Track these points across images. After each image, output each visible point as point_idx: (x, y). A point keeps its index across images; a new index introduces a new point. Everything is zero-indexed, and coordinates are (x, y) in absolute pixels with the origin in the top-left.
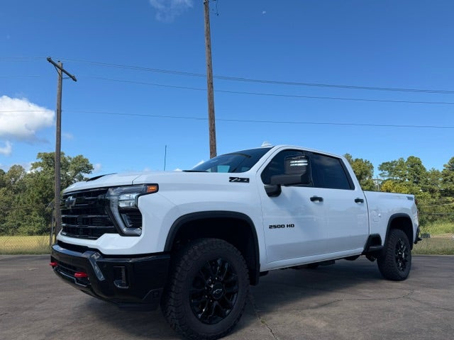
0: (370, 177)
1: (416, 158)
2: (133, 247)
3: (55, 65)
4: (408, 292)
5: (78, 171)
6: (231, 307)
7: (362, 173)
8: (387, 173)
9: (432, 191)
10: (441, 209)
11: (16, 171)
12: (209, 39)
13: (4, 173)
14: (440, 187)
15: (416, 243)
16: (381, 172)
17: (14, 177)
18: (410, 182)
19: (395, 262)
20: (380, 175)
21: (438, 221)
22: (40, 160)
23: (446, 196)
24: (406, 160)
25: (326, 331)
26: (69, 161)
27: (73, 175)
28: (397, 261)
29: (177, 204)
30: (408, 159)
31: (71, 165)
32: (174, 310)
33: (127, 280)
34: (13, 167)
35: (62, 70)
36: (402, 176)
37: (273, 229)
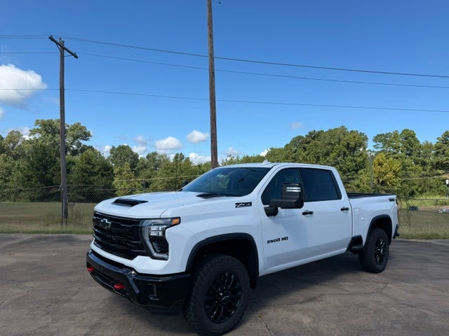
0: (365, 148)
1: (411, 131)
2: (163, 269)
3: (57, 43)
4: (381, 286)
5: (76, 138)
6: (235, 309)
7: (356, 144)
8: (381, 145)
9: (424, 164)
10: (431, 180)
11: (15, 136)
12: (211, 28)
13: (2, 138)
14: (431, 159)
15: (394, 237)
16: (375, 144)
17: (13, 142)
18: (403, 154)
19: (373, 258)
20: (374, 146)
21: (428, 193)
22: (38, 127)
23: (437, 168)
24: (400, 132)
25: (310, 327)
26: (67, 128)
27: (71, 142)
28: (375, 257)
29: (196, 232)
30: (403, 132)
31: (70, 132)
32: (193, 314)
33: (157, 294)
34: (11, 133)
35: (64, 48)
36: (395, 148)
37: (271, 244)
